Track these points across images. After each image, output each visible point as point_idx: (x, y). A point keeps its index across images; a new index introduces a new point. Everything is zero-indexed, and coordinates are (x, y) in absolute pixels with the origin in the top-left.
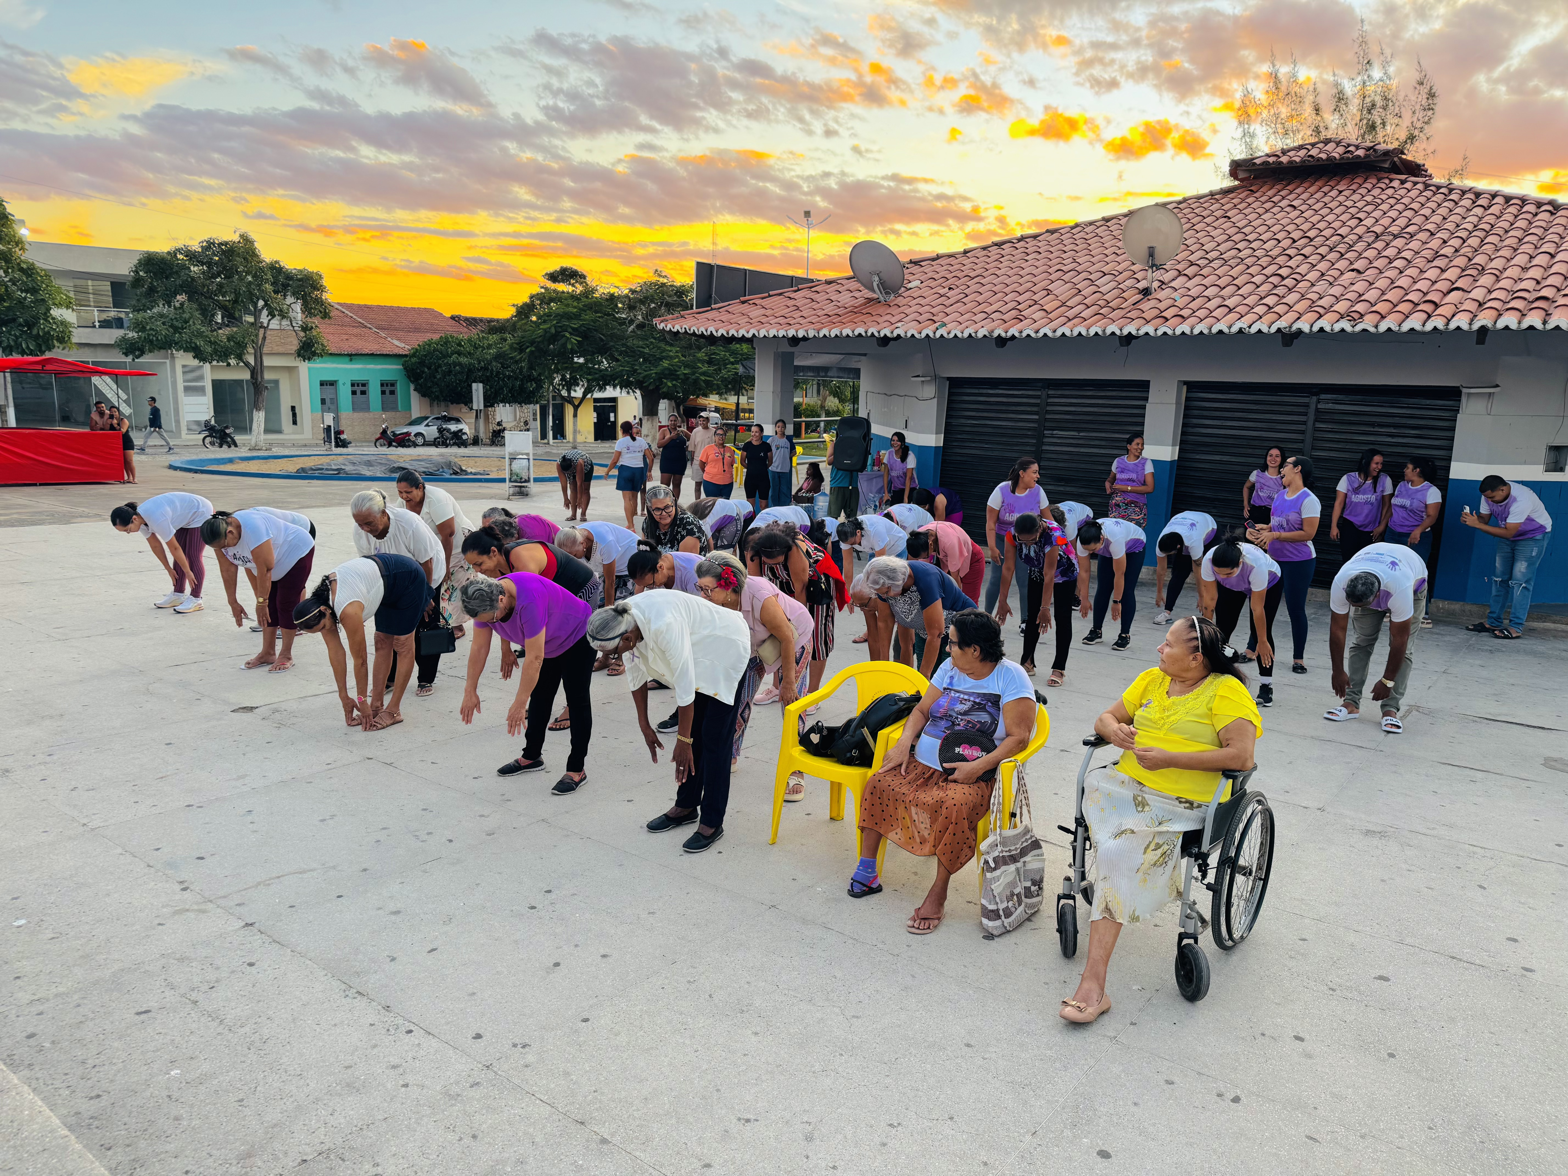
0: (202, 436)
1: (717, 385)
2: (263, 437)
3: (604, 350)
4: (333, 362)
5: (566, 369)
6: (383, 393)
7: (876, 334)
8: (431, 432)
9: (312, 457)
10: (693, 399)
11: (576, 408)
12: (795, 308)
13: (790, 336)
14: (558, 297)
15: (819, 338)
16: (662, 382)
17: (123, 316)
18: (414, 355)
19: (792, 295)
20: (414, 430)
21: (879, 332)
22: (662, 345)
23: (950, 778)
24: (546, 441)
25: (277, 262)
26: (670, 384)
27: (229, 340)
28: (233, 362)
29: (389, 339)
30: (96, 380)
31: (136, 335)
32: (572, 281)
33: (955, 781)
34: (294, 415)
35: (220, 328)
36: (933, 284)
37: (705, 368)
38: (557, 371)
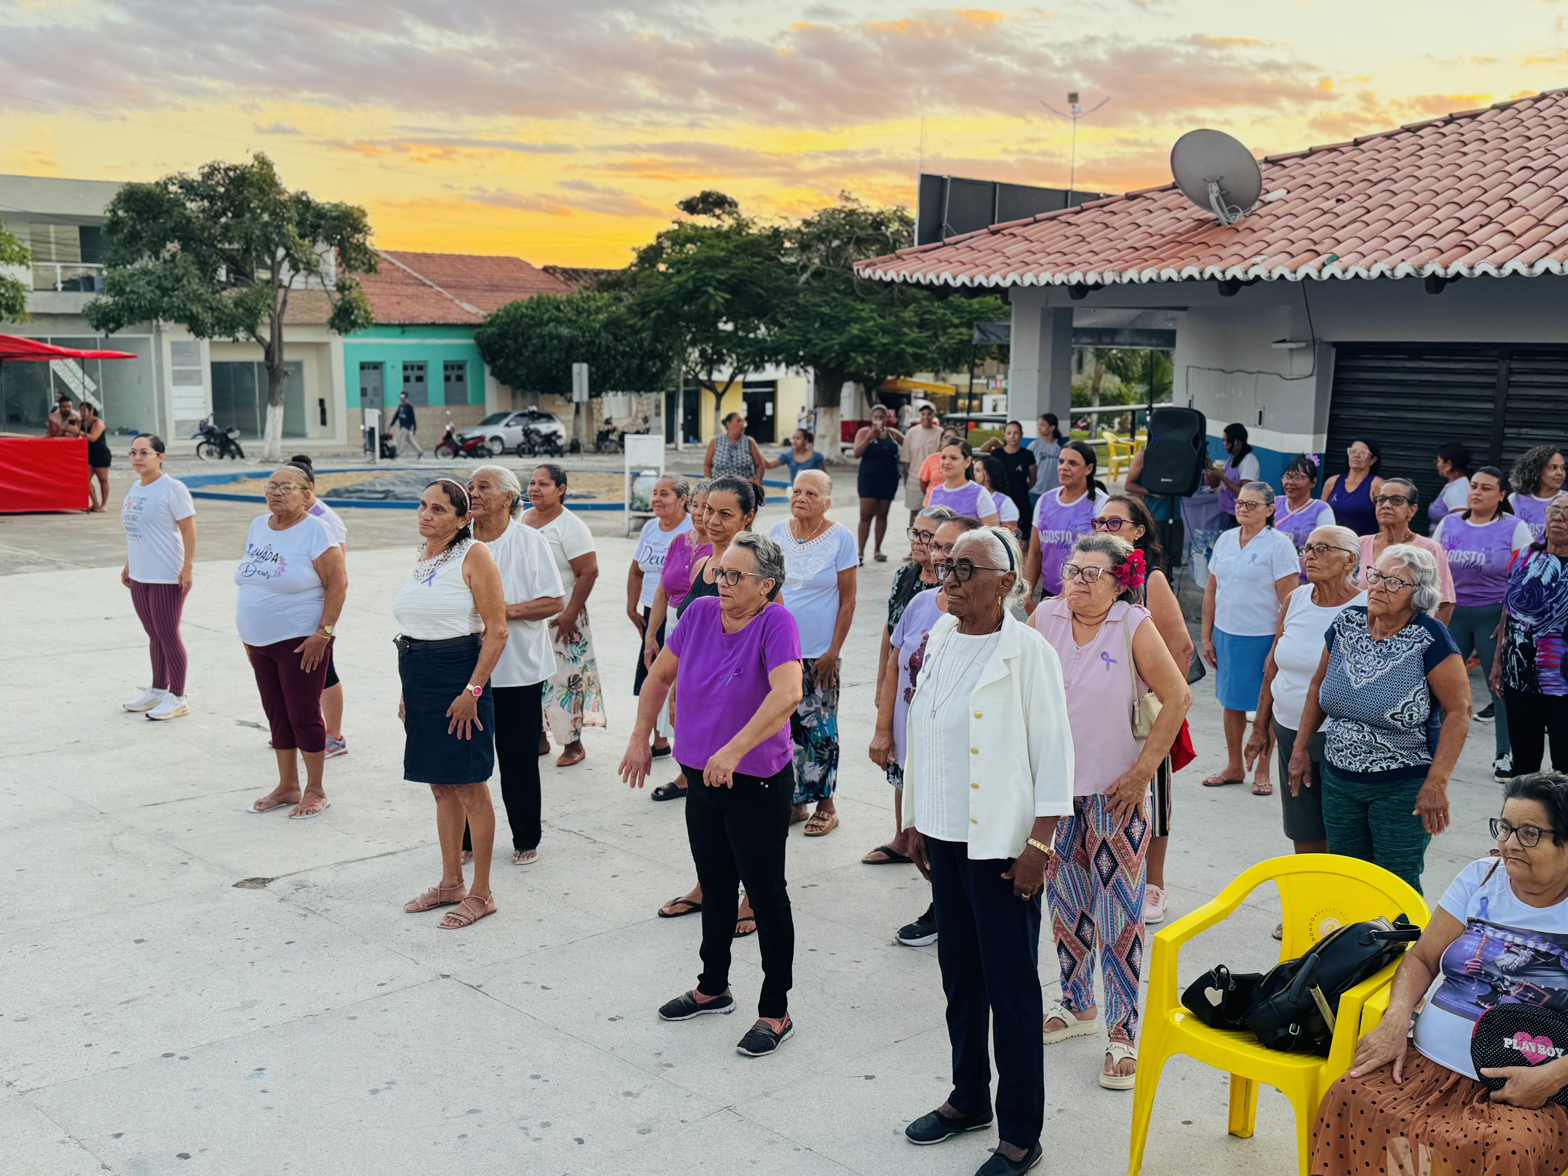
0: (196, 442)
1: (933, 359)
2: (280, 443)
3: (764, 312)
4: (378, 336)
5: (706, 340)
6: (447, 379)
7: (1219, 276)
8: (512, 433)
9: (348, 474)
10: (891, 381)
11: (719, 396)
12: (1079, 239)
13: (1074, 282)
14: (698, 236)
15: (1122, 285)
16: (848, 358)
17: (94, 273)
18: (491, 324)
19: (1073, 219)
20: (489, 432)
21: (1223, 272)
22: (849, 301)
23: (1493, 1094)
24: (672, 446)
25: (304, 193)
26: (860, 360)
27: (236, 305)
28: (241, 335)
29: (457, 302)
30: (55, 365)
31: (110, 300)
32: (718, 211)
33: (1505, 1102)
34: (323, 412)
35: (224, 289)
36: (1308, 194)
37: (914, 334)
38: (693, 343)
